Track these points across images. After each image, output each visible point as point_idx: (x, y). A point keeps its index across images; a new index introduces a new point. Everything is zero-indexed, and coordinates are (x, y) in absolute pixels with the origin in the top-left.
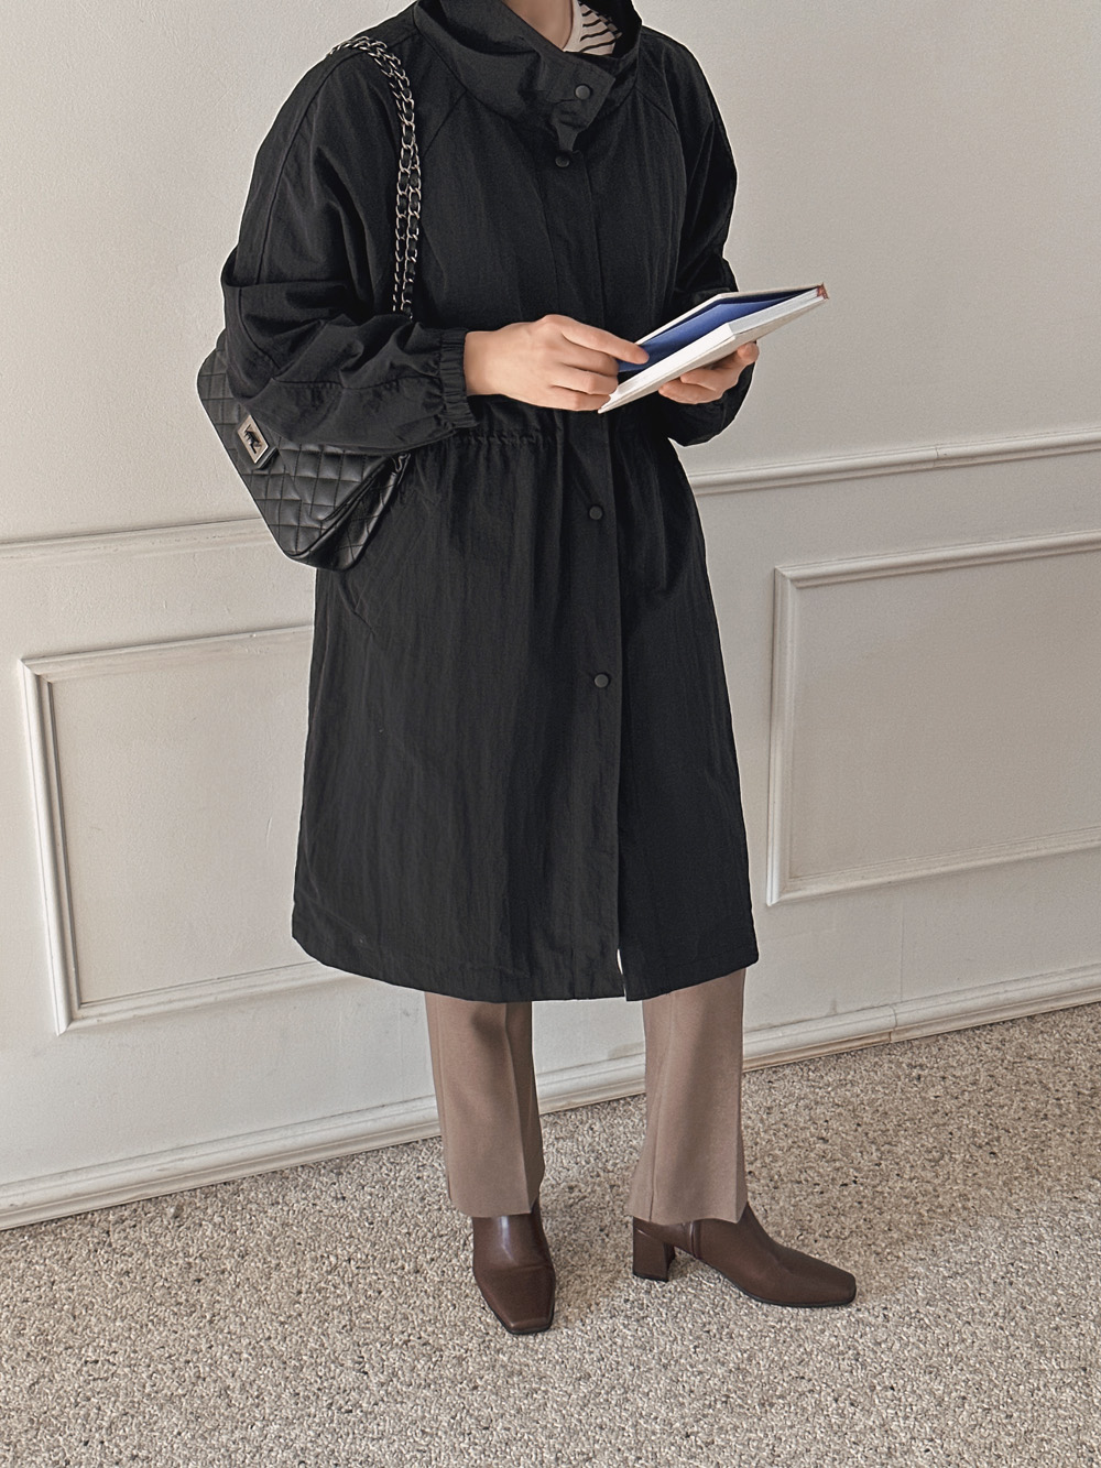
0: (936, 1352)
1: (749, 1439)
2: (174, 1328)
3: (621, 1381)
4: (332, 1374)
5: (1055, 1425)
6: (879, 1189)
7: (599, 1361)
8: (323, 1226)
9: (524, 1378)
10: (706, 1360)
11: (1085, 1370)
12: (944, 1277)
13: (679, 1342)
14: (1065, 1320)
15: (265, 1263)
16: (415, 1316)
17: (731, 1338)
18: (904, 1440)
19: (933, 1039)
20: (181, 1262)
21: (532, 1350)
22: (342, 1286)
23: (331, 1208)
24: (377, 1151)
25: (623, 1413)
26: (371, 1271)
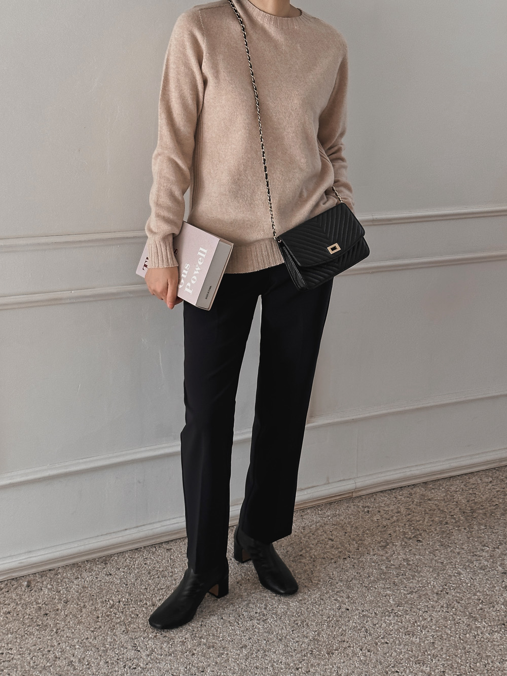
1: (326, 669)
2: (39, 636)
3: (262, 647)
4: (123, 653)
7: (249, 639)
8: (103, 587)
9: (216, 649)
10: (298, 636)
13: (285, 629)
15: (77, 605)
17: (308, 626)
19: (371, 495)
20: (35, 606)
21: (217, 637)
22: (118, 613)
23: (106, 579)
24: (123, 552)
25: (266, 661)
26: (131, 606)
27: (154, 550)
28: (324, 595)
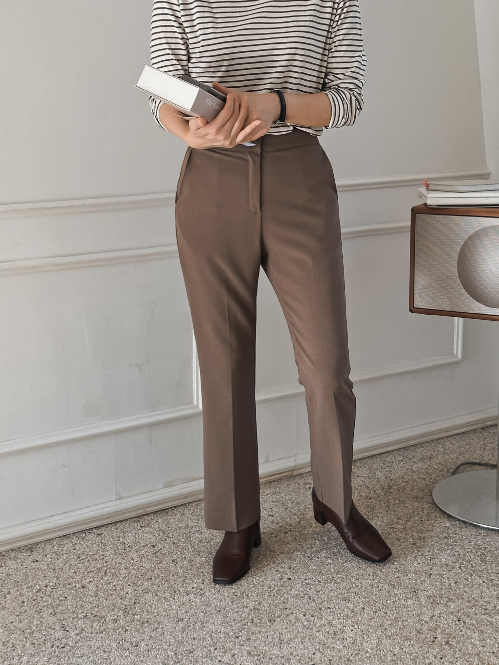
0: (346, 592)
1: (268, 635)
3: (199, 619)
4: (50, 633)
5: (408, 614)
6: (302, 532)
7: (186, 613)
8: (29, 573)
9: (150, 624)
10: (238, 607)
11: (415, 592)
12: (342, 563)
13: (224, 601)
14: (401, 574)
16: (87, 605)
17: (248, 597)
18: (340, 628)
21: (151, 612)
22: (45, 597)
23: (31, 566)
24: (50, 540)
25: (203, 632)
26: (59, 589)
27: (84, 536)
28: (264, 568)
